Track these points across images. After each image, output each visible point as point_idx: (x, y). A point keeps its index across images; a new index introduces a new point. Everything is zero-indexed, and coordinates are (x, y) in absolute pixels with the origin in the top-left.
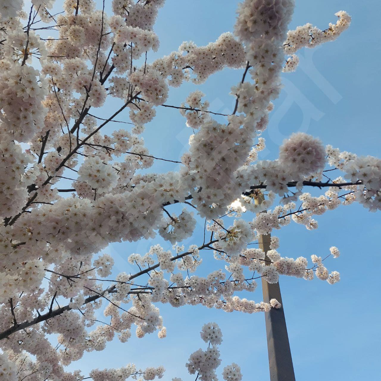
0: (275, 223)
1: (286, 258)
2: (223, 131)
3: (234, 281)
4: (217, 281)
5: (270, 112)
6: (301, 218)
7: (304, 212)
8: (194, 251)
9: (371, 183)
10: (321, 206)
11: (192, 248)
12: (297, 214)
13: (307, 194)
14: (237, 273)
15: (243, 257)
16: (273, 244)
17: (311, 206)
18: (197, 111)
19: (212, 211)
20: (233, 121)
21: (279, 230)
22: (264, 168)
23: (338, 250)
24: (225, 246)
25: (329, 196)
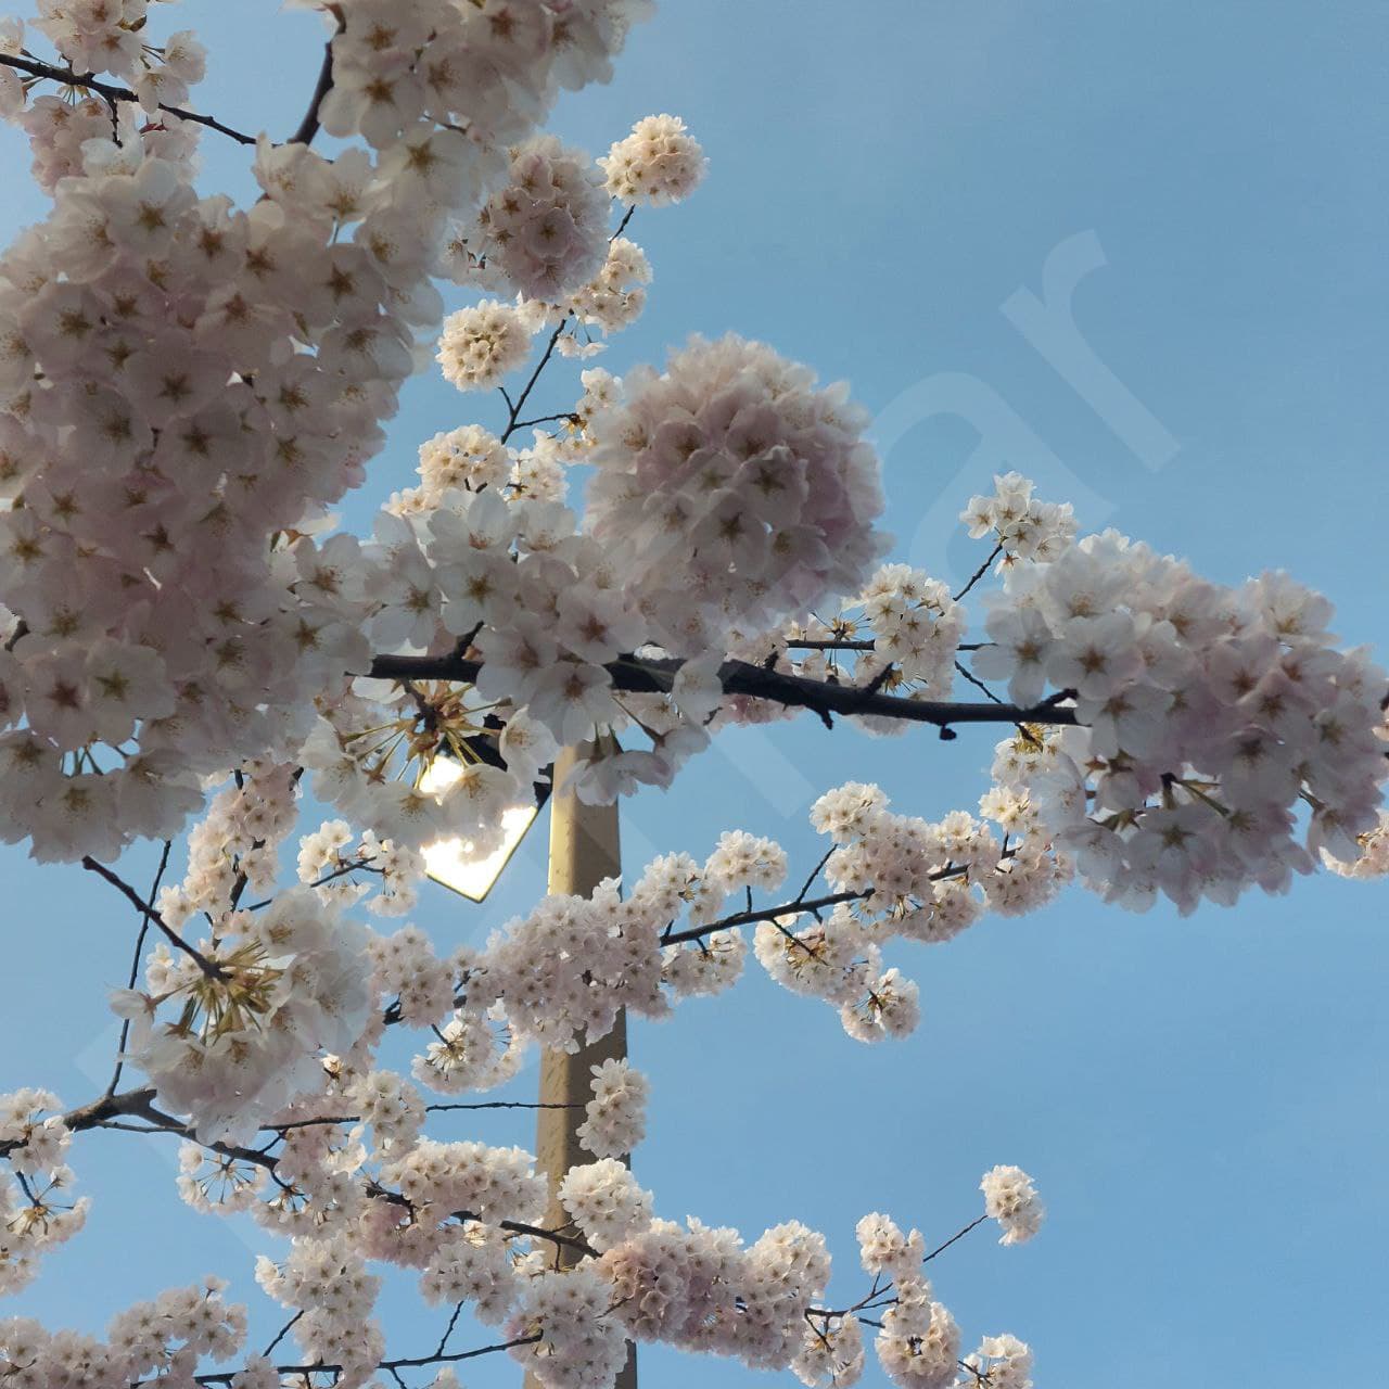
0: (635, 971)
1: (692, 1222)
2: (211, 244)
3: (305, 1370)
4: (176, 1362)
5: (675, 200)
6: (812, 953)
7: (839, 914)
8: (29, 1133)
9: (1123, 714)
10: (950, 883)
11: (20, 1116)
12: (788, 920)
13: (868, 791)
14: (332, 1311)
15: (396, 1199)
16: (602, 1113)
17: (881, 877)
18: (110, 93)
19: (76, 797)
20: (287, 185)
21: (663, 1021)
22: (477, 544)
23: (1031, 1193)
24: (172, 1068)
25: (1002, 818)
